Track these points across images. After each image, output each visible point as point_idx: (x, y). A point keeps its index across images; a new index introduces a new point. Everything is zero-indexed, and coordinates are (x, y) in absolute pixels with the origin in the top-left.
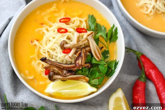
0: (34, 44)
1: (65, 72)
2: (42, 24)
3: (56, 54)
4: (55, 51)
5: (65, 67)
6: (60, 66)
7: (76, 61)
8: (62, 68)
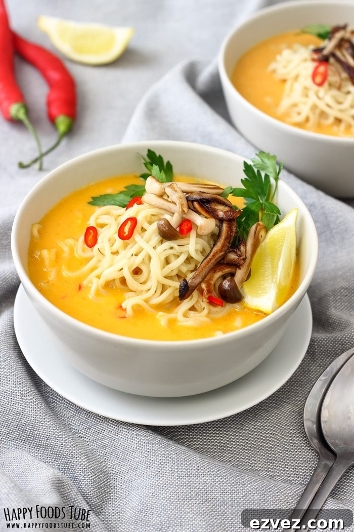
0: (129, 311)
1: (232, 256)
2: (80, 287)
3: (183, 258)
4: (172, 259)
5: (223, 246)
6: (217, 256)
7: (218, 216)
8: (222, 253)
